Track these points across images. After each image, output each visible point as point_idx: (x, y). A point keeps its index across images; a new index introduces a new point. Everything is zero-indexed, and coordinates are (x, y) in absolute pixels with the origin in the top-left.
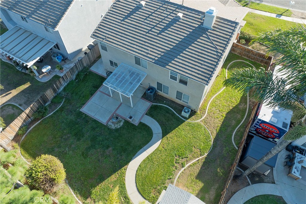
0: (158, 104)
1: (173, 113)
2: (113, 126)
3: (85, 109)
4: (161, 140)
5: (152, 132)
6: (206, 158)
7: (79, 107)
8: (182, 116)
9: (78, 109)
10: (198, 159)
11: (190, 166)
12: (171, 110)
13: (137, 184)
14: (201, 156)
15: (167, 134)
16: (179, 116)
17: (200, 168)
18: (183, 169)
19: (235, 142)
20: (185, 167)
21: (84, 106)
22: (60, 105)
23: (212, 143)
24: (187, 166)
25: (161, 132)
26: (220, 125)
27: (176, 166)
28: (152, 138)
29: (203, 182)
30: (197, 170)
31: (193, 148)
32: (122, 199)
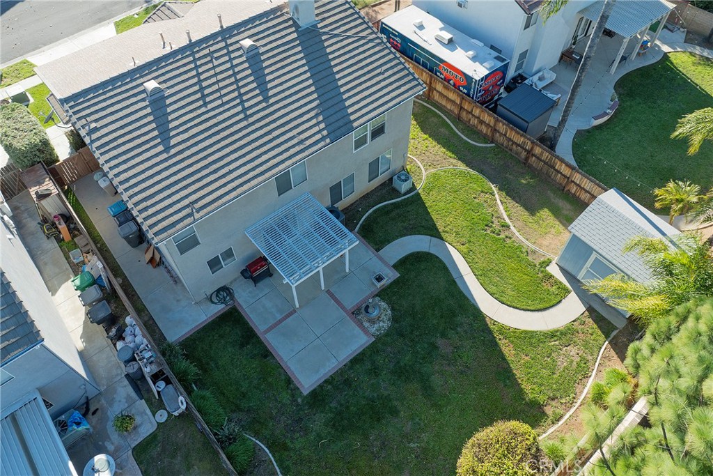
0: (361, 222)
1: (392, 204)
2: (382, 324)
3: (307, 382)
4: (447, 244)
5: (425, 252)
6: (500, 189)
7: (293, 396)
8: (405, 194)
9: (299, 400)
10: (499, 202)
11: (508, 216)
12: (385, 206)
13: (529, 308)
14: (494, 195)
15: (437, 230)
16: (403, 198)
17: (517, 204)
18: (512, 227)
19: (481, 143)
20: (510, 224)
21: (295, 382)
22: (261, 449)
23: (474, 172)
24: (508, 221)
25: (429, 237)
26: (443, 149)
27: (504, 237)
28: (437, 257)
29: (542, 208)
30: (519, 210)
31: (477, 201)
32: (553, 343)
